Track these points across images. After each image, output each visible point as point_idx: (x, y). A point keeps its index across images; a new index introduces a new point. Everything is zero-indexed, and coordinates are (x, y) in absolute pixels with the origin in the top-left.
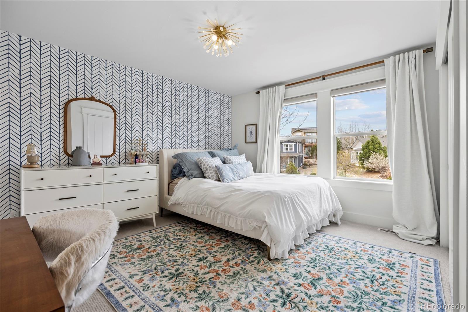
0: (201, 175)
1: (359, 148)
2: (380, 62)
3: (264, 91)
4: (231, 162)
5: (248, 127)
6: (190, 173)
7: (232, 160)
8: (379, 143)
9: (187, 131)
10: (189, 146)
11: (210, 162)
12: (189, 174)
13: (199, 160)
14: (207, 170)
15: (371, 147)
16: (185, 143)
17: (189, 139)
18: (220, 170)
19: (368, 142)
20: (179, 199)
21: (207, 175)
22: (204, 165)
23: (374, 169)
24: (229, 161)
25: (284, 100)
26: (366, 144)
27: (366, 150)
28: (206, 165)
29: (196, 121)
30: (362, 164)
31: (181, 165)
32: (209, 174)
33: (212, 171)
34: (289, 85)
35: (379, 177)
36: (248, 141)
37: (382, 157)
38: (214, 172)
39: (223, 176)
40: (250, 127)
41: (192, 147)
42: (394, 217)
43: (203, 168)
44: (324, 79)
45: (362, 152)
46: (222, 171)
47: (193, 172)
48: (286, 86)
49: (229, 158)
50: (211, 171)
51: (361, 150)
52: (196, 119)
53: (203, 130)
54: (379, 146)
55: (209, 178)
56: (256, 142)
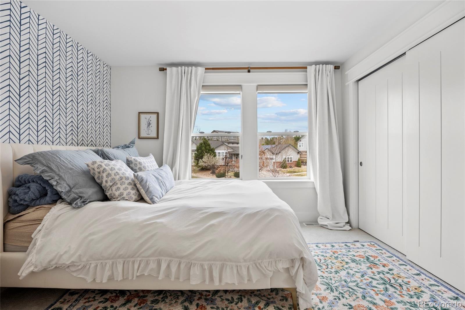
0: (100, 196)
1: (194, 149)
2: (303, 68)
3: (174, 69)
4: (142, 167)
5: (143, 116)
6: (76, 193)
7: (143, 164)
8: (209, 145)
9: (36, 108)
10: (40, 138)
11: (119, 169)
12: (73, 195)
13: (96, 165)
14: (115, 184)
15: (203, 148)
16: (31, 133)
17: (41, 125)
18: (145, 181)
19: (201, 144)
20: (61, 256)
21: (117, 193)
22: (109, 175)
23: (207, 167)
24: (138, 165)
25: (203, 86)
26: (199, 145)
27: (200, 151)
28: (113, 175)
29: (54, 92)
30: (198, 164)
31: (48, 178)
32: (121, 190)
33: (126, 185)
34: (211, 69)
35: (210, 173)
36: (143, 135)
37: (212, 157)
38: (130, 187)
39: (151, 192)
40: (148, 116)
41: (47, 140)
42: (318, 211)
43: (106, 182)
44: (249, 71)
45: (196, 152)
46: (148, 183)
47: (81, 190)
48: (206, 69)
49: (139, 160)
50: (124, 186)
51: (195, 151)
52: (55, 88)
53: (68, 110)
54: (209, 148)
55: (124, 199)
56: (158, 138)
